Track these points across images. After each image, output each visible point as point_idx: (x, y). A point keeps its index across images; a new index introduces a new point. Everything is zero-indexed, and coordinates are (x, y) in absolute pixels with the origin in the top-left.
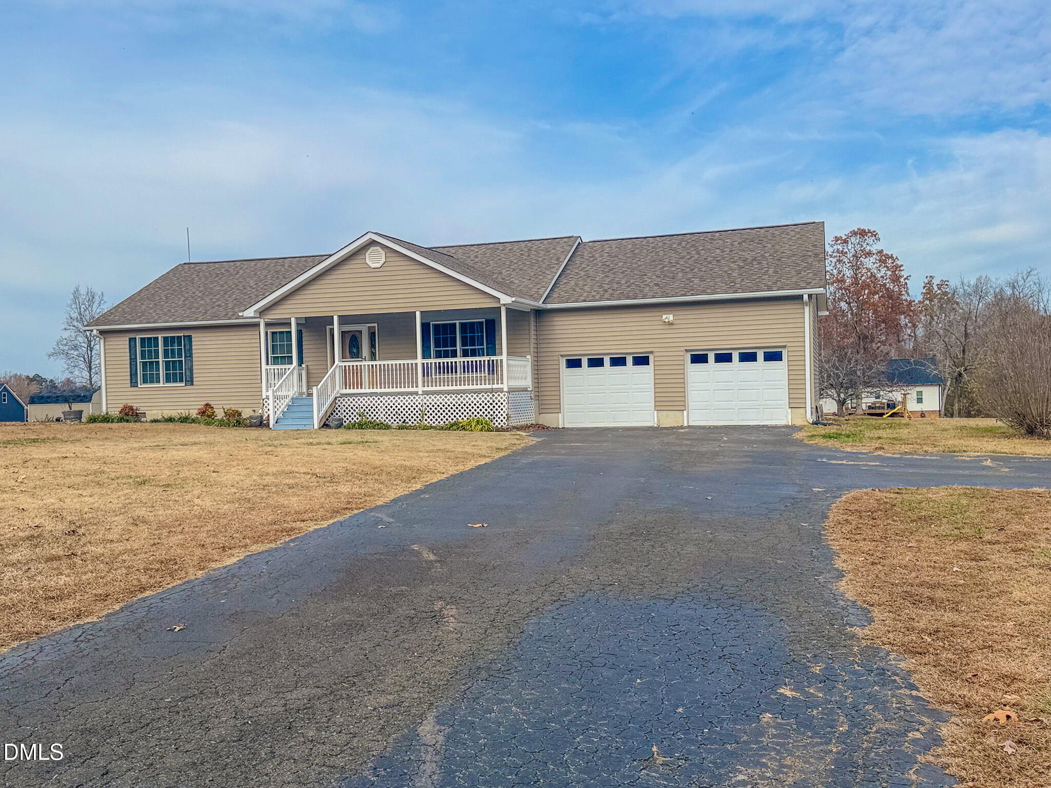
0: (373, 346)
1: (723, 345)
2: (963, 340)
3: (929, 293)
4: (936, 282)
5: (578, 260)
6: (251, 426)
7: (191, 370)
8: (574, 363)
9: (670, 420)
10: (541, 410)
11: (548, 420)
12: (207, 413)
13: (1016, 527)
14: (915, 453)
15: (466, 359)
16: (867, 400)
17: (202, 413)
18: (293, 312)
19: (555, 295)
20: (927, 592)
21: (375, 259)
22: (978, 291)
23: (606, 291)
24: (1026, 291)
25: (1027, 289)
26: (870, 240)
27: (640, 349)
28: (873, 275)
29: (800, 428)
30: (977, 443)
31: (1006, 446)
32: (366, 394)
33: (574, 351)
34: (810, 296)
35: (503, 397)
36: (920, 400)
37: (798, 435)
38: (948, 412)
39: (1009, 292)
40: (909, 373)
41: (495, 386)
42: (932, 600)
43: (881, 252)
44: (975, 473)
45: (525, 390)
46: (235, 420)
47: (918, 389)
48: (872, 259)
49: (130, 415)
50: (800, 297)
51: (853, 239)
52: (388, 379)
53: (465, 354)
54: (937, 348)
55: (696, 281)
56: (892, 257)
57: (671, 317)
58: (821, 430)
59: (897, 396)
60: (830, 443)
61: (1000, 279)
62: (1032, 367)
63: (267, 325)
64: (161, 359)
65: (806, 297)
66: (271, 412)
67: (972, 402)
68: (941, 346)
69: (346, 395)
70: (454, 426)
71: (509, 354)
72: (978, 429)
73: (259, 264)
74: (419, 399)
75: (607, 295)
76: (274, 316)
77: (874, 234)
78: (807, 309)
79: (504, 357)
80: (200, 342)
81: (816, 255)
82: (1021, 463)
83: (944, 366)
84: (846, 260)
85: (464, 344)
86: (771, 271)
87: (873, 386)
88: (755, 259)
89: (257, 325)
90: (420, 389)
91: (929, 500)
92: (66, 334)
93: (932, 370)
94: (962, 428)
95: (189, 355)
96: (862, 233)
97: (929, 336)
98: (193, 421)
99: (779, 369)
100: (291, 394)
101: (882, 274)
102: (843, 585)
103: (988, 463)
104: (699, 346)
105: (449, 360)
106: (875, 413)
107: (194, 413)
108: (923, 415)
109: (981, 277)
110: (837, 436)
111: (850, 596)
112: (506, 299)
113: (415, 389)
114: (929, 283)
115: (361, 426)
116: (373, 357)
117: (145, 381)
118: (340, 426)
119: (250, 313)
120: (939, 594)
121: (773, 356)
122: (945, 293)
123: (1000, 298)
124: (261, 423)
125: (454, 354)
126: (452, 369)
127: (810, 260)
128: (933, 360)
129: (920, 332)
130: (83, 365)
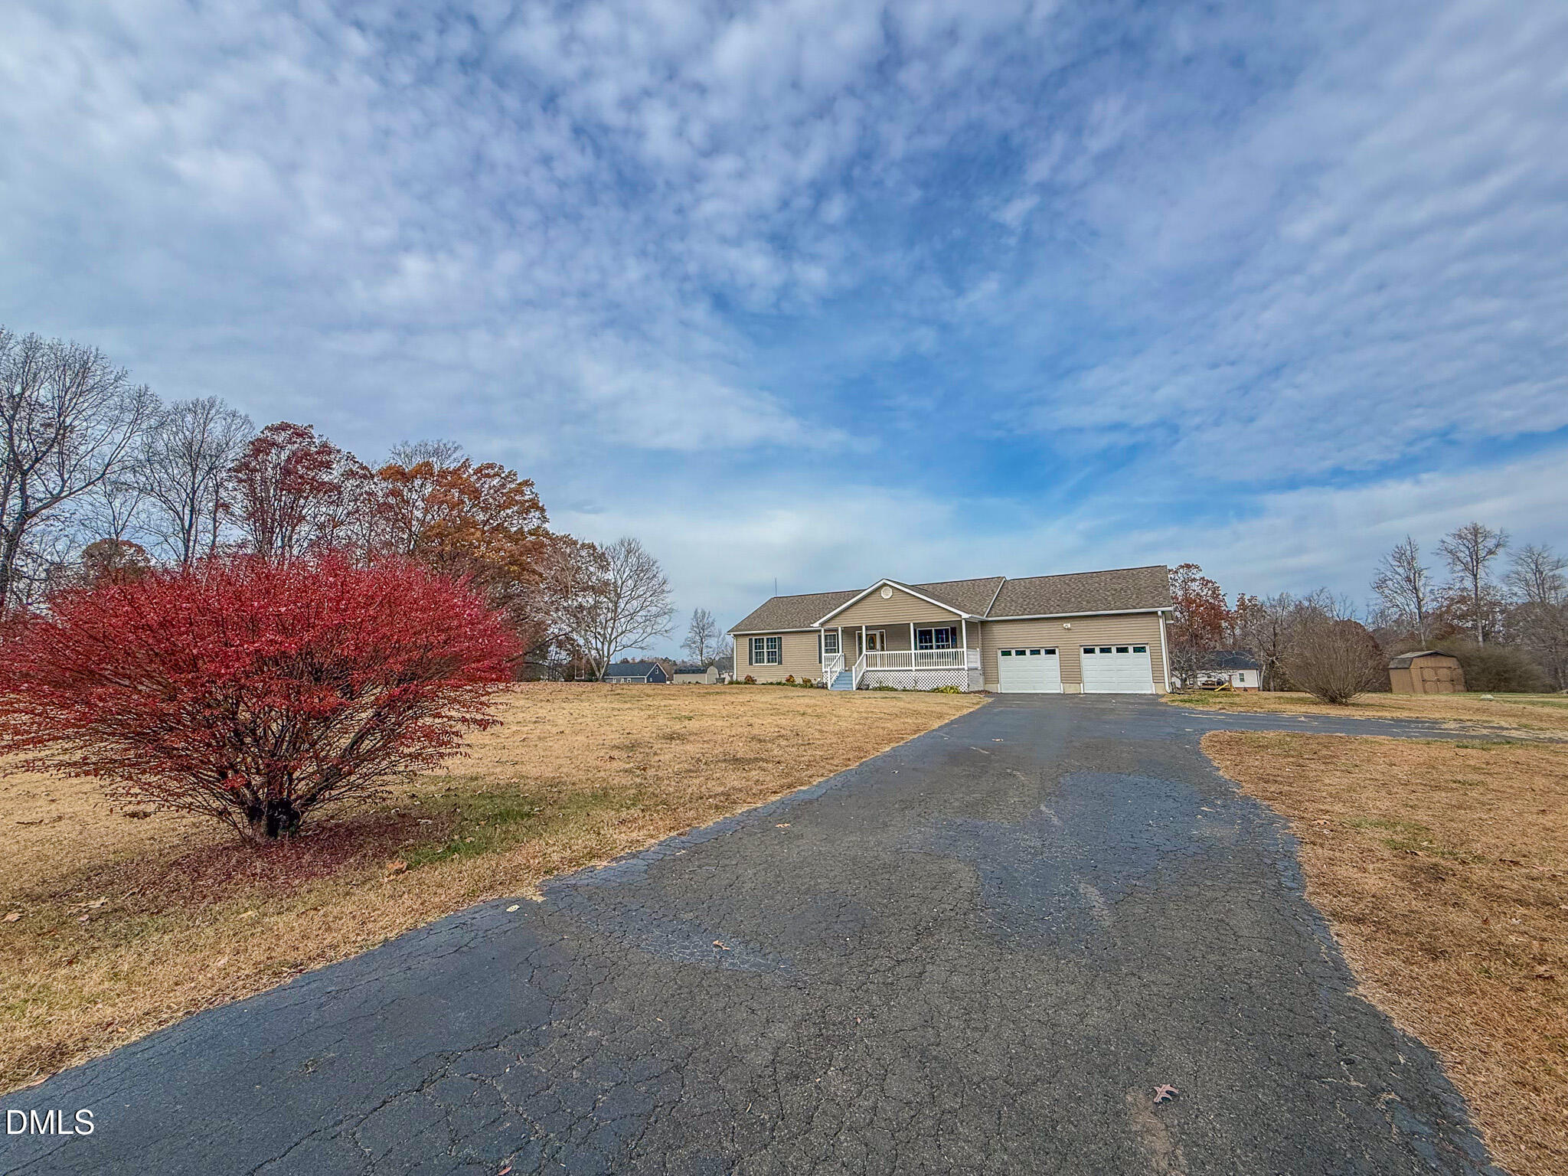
0: (882, 642)
1: (1105, 642)
2: (1273, 637)
3: (1242, 605)
4: (1247, 597)
5: (1005, 591)
6: (818, 688)
7: (781, 656)
8: (1007, 653)
9: (1071, 689)
10: (986, 682)
11: (990, 688)
12: (790, 681)
13: (1324, 752)
14: (1248, 712)
15: (938, 651)
16: (1202, 679)
17: (788, 680)
18: (839, 625)
19: (993, 612)
20: (1271, 778)
21: (886, 594)
22: (1282, 602)
23: (1025, 609)
24: (1321, 603)
25: (1321, 602)
26: (1195, 571)
27: (1050, 645)
28: (1198, 594)
29: (1163, 696)
30: (1292, 707)
31: (1314, 710)
32: (879, 671)
33: (1006, 646)
34: (1163, 612)
35: (965, 673)
36: (1242, 680)
37: (1163, 700)
38: (1266, 688)
39: (1306, 604)
40: (1233, 660)
41: (960, 667)
42: (1276, 782)
43: (1203, 578)
44: (1292, 724)
45: (976, 669)
46: (807, 684)
47: (1241, 672)
48: (1197, 584)
49: (750, 681)
50: (1156, 612)
51: (1181, 570)
52: (892, 661)
53: (938, 647)
54: (1253, 644)
55: (1085, 603)
56: (1211, 582)
57: (1069, 625)
58: (1177, 697)
59: (1224, 676)
60: (1187, 705)
61: (1298, 594)
62: (1329, 658)
63: (825, 631)
64: (765, 650)
65: (1160, 613)
66: (829, 680)
67: (1285, 681)
68: (1255, 642)
69: (870, 671)
70: (936, 690)
71: (967, 647)
72: (1292, 699)
73: (815, 597)
74: (913, 673)
75: (1026, 612)
76: (828, 626)
77: (1197, 567)
78: (1161, 620)
79: (965, 649)
80: (786, 641)
81: (1164, 586)
82: (1327, 719)
83: (1259, 656)
84: (1177, 585)
85: (937, 641)
86: (1134, 597)
87: (1206, 669)
88: (1122, 589)
89: (820, 631)
90: (914, 668)
91: (1264, 738)
92: (690, 635)
93: (1248, 658)
94: (1280, 698)
95: (780, 648)
96: (1188, 566)
97: (1245, 635)
98: (784, 684)
99: (1145, 658)
100: (839, 670)
101: (1205, 593)
102: (1221, 773)
103: (1303, 719)
104: (1089, 643)
105: (929, 651)
106: (1208, 687)
107: (784, 681)
108: (1245, 689)
109: (1282, 594)
110: (1190, 701)
111: (1227, 777)
112: (965, 616)
113: (910, 668)
114: (1241, 598)
115: (880, 689)
116: (883, 649)
117: (756, 662)
118: (867, 689)
119: (816, 625)
120: (1279, 779)
121: (1139, 650)
122: (1256, 605)
123: (1299, 608)
124: (824, 686)
125: (931, 647)
126: (931, 656)
127: (1160, 590)
128: (1250, 651)
129: (1238, 631)
130: (698, 652)
